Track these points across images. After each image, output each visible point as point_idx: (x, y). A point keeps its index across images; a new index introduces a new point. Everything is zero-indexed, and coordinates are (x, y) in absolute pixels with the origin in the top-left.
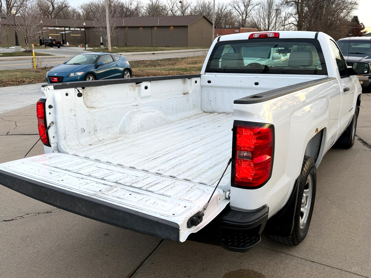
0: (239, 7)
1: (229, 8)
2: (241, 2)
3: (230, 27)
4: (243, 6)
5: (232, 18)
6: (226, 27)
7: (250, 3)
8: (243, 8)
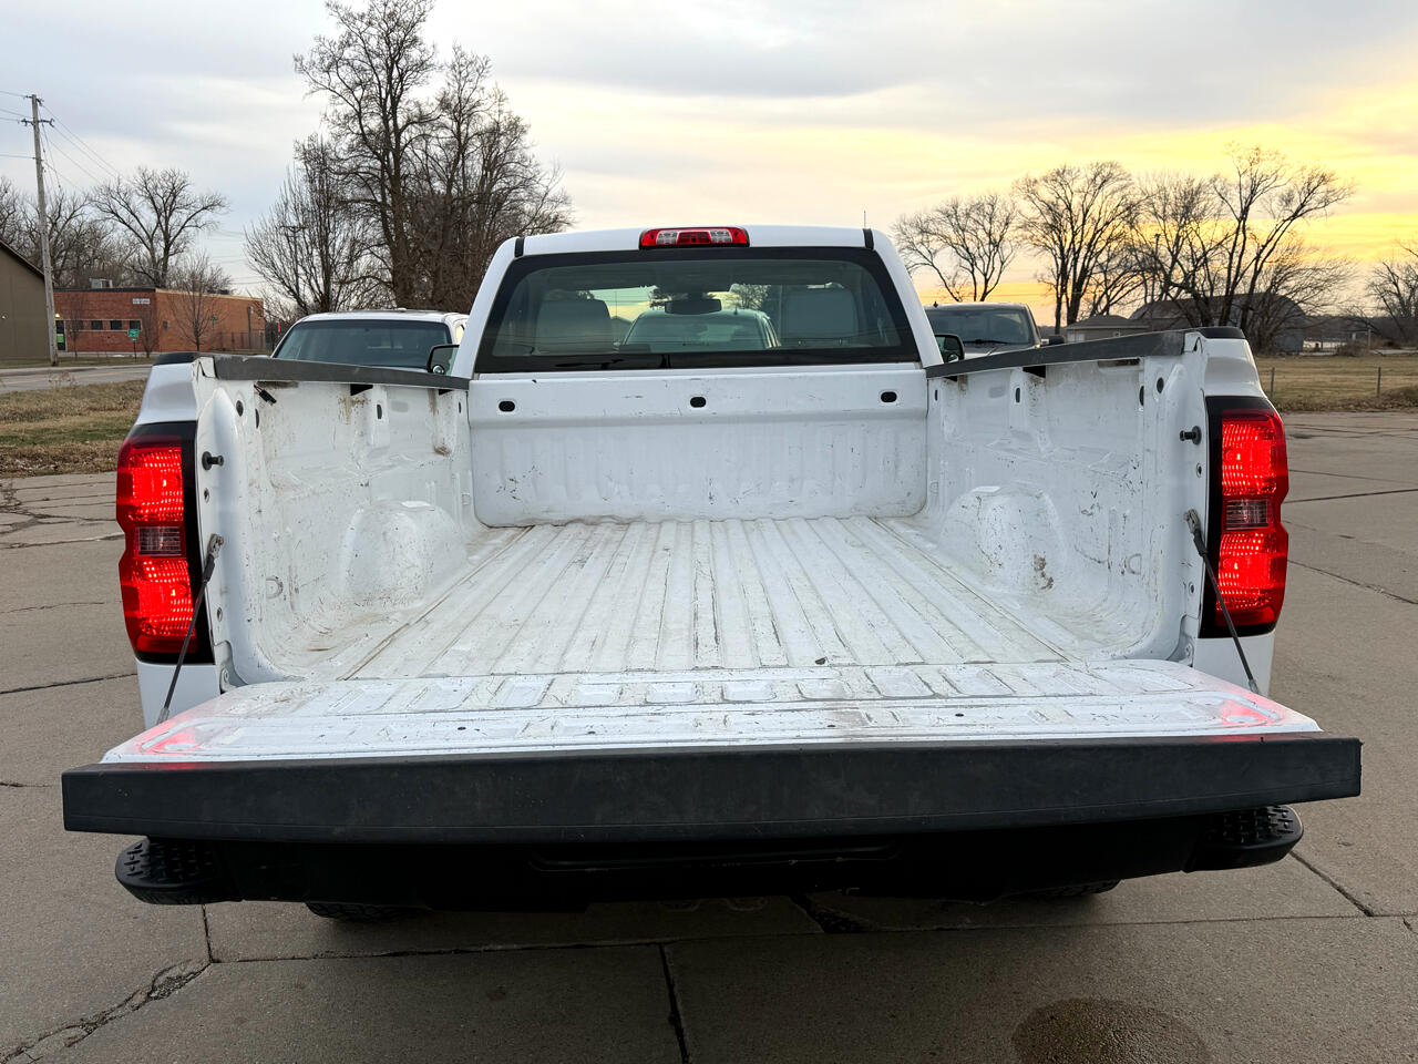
0: (133, 214)
1: (90, 214)
2: (140, 192)
3: (108, 285)
4: (150, 211)
5: (104, 256)
6: (94, 286)
7: (178, 199)
8: (149, 218)
